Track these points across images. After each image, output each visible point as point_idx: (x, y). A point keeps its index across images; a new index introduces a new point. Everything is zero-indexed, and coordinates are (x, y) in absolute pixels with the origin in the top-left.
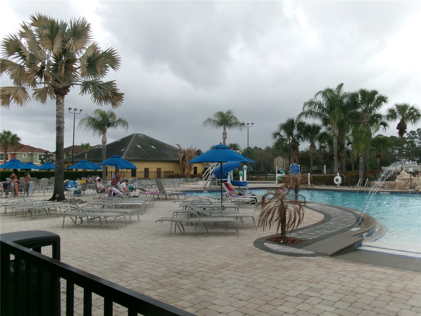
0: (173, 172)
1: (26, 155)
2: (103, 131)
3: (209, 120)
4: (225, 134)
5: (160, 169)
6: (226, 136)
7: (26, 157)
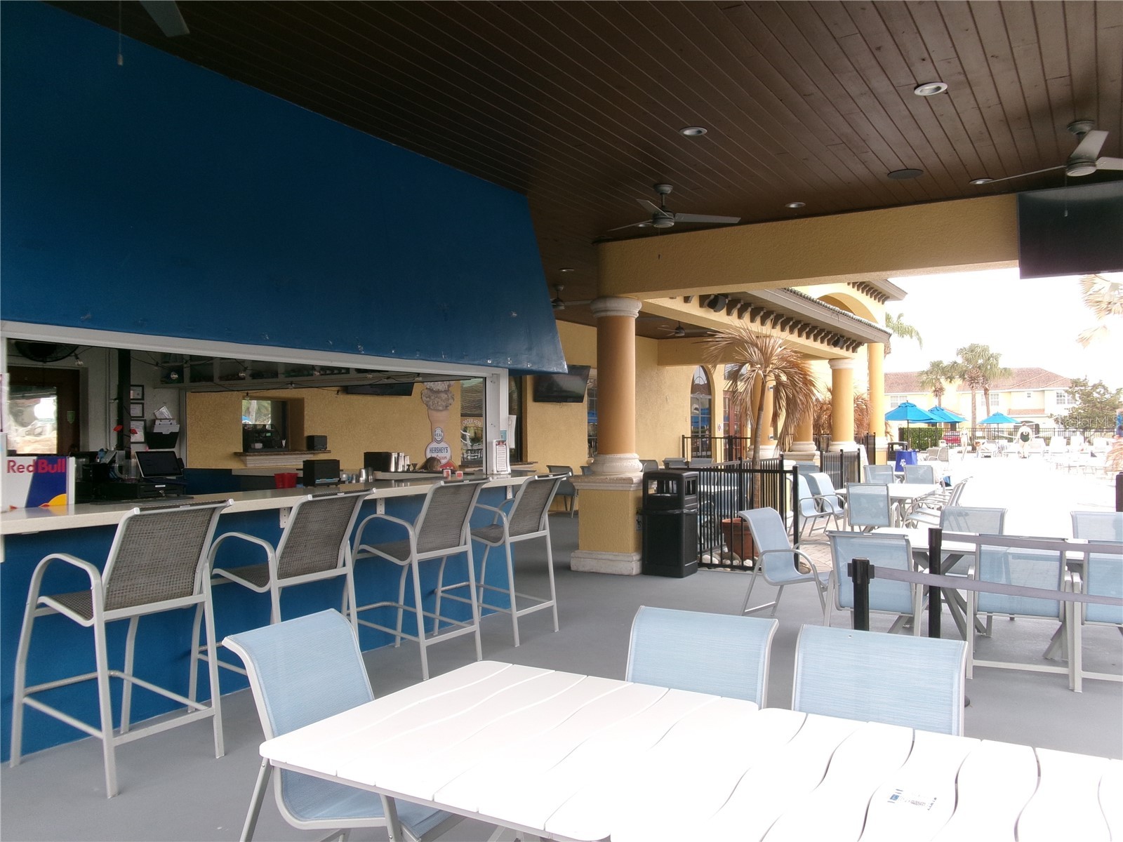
1: (1032, 395)
7: (1032, 398)
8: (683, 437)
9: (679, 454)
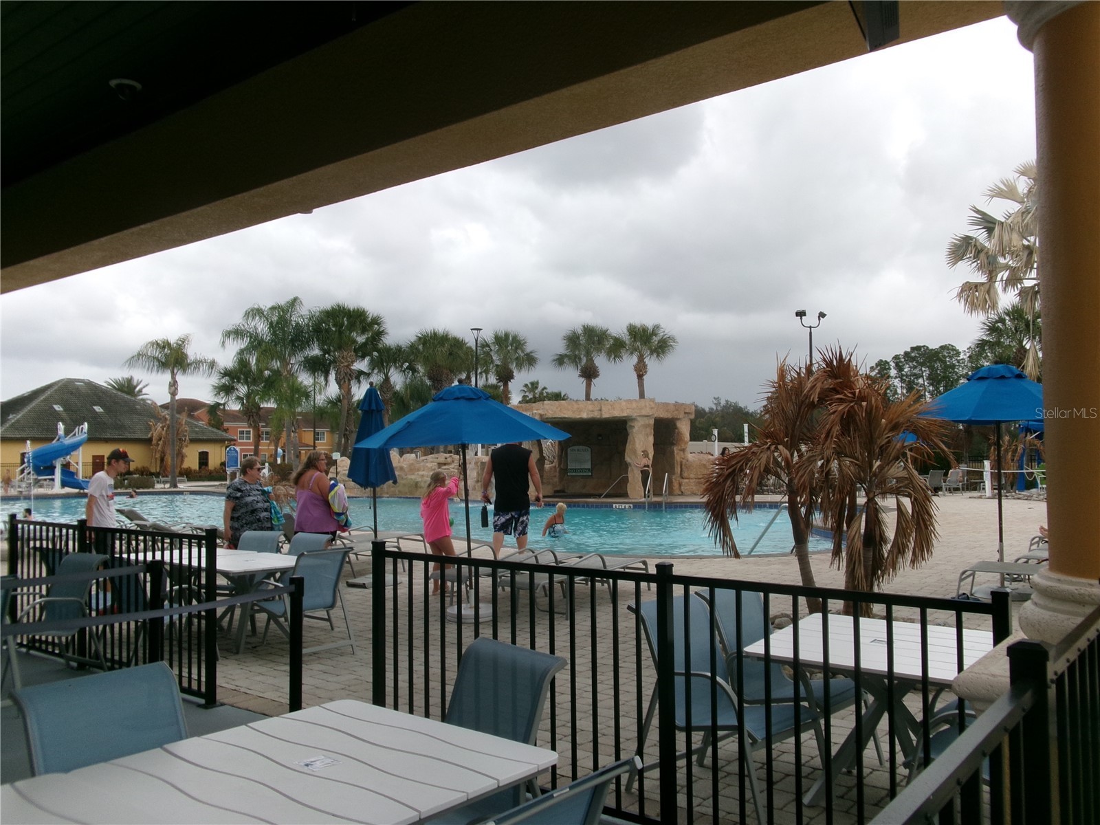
4: (174, 385)
6: (177, 389)
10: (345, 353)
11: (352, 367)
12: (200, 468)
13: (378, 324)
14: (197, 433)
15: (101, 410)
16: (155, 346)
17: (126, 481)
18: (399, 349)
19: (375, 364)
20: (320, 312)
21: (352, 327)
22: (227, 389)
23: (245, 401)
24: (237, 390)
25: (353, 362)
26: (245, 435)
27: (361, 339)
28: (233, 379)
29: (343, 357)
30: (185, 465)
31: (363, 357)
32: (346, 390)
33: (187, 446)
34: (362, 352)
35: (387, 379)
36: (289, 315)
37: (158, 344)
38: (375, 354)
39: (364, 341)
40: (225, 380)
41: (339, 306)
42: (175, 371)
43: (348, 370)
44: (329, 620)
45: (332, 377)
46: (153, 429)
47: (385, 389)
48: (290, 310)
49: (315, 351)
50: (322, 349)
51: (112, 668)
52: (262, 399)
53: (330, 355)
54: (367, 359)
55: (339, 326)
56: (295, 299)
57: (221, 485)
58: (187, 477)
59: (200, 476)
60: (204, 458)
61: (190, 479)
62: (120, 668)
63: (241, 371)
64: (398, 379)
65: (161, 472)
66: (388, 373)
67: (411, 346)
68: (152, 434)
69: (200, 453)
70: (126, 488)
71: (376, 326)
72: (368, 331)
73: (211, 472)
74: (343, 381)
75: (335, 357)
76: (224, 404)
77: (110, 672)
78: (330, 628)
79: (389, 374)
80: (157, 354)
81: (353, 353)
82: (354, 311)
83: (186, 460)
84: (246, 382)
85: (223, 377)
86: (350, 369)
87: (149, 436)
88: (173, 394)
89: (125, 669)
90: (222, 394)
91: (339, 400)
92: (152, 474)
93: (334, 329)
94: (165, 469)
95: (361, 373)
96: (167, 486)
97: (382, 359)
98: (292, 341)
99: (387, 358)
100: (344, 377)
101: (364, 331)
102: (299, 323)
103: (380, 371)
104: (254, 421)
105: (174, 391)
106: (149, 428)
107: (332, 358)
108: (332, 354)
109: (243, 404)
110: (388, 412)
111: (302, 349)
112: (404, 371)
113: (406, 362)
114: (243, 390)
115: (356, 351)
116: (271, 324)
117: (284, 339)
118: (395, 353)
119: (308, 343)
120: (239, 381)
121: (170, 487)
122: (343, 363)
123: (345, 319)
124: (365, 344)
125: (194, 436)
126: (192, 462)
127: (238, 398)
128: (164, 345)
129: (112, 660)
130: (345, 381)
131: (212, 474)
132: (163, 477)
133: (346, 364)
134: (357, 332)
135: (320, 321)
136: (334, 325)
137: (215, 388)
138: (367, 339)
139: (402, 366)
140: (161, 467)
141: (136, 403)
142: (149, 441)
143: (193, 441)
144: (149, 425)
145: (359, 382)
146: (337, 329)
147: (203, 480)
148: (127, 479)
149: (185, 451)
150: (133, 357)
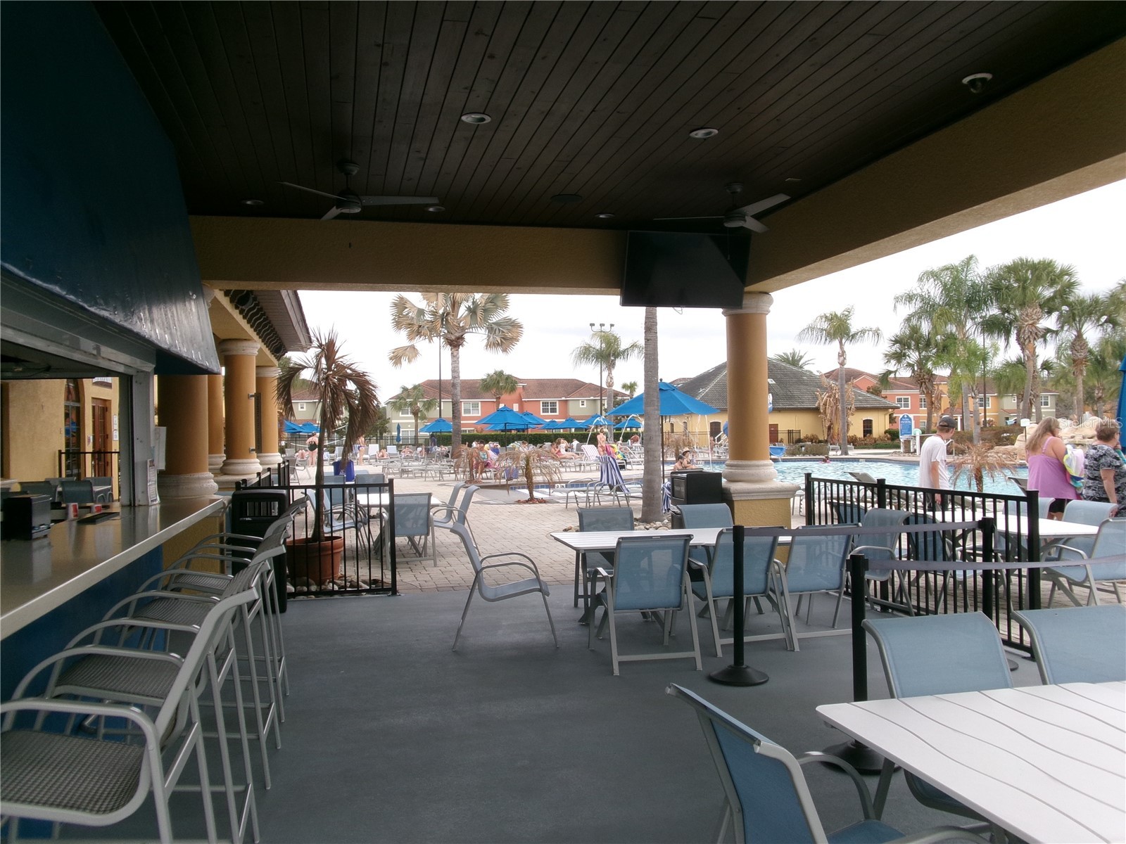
0: (799, 432)
1: (585, 403)
2: (611, 366)
3: (811, 328)
4: (842, 354)
5: (776, 426)
6: (845, 359)
7: (585, 406)
8: (60, 451)
9: (55, 473)
10: (1030, 310)
11: (1037, 325)
12: (864, 436)
13: (1069, 275)
14: (861, 401)
15: (774, 382)
16: (824, 319)
17: (803, 448)
18: (1096, 301)
19: (1065, 320)
20: (1000, 269)
21: (1038, 280)
22: (899, 357)
23: (916, 368)
24: (909, 357)
25: (1038, 319)
26: (903, 403)
27: (1048, 293)
28: (905, 345)
29: (1027, 315)
30: (851, 433)
31: (1050, 313)
32: (1031, 350)
33: (853, 415)
34: (1049, 307)
35: (1079, 336)
36: (964, 275)
37: (826, 317)
38: (1065, 308)
39: (1052, 295)
40: (897, 347)
41: (1021, 260)
42: (844, 341)
43: (1034, 329)
44: (1115, 592)
45: (1013, 337)
46: (820, 398)
47: (1079, 348)
48: (965, 269)
49: (994, 311)
50: (1001, 308)
51: (918, 614)
52: (935, 364)
53: (1009, 313)
54: (1055, 315)
55: (1023, 281)
56: (971, 258)
57: (895, 452)
58: (853, 445)
59: (865, 444)
60: (868, 426)
61: (856, 447)
62: (927, 614)
63: (911, 337)
64: (1093, 334)
65: (829, 440)
66: (1081, 329)
67: (1111, 296)
68: (819, 404)
69: (864, 421)
70: (804, 455)
71: (1067, 277)
72: (1058, 283)
73: (875, 440)
74: (1027, 341)
75: (1015, 316)
76: (895, 372)
77: (917, 617)
78: (1116, 601)
79: (1083, 331)
80: (825, 325)
81: (1039, 309)
82: (1039, 263)
83: (851, 428)
84: (918, 348)
85: (894, 345)
86: (1036, 327)
87: (816, 405)
88: (842, 364)
89: (931, 616)
90: (893, 362)
91: (1019, 362)
92: (820, 442)
93: (1016, 285)
94: (832, 438)
95: (1048, 331)
96: (839, 453)
97: (1074, 314)
98: (969, 302)
99: (1079, 312)
100: (1029, 337)
101: (1052, 283)
102: (975, 282)
103: (1071, 326)
104: (926, 388)
105: (843, 361)
106: (816, 398)
107: (1011, 317)
108: (1012, 312)
109: (913, 371)
110: (1082, 374)
111: (978, 309)
112: (1102, 325)
113: (1105, 315)
114: (913, 356)
115: (1041, 306)
116: (945, 285)
117: (958, 301)
118: (1091, 306)
119: (985, 303)
120: (909, 348)
121: (841, 454)
122: (1027, 321)
123: (1029, 272)
124: (1052, 299)
125: (859, 405)
126: (857, 430)
127: (909, 365)
128: (832, 318)
129: (918, 607)
130: (1030, 341)
131: (878, 442)
132: (831, 444)
133: (1031, 322)
134: (1043, 286)
135: (1001, 277)
136: (1017, 281)
137: (886, 355)
138: (1055, 292)
139: (1098, 320)
140: (828, 436)
141: (803, 374)
142: (816, 410)
143: (859, 409)
144: (816, 395)
145: (1045, 341)
146: (1021, 284)
147: (869, 448)
148: (803, 446)
149: (850, 419)
150: (804, 330)
